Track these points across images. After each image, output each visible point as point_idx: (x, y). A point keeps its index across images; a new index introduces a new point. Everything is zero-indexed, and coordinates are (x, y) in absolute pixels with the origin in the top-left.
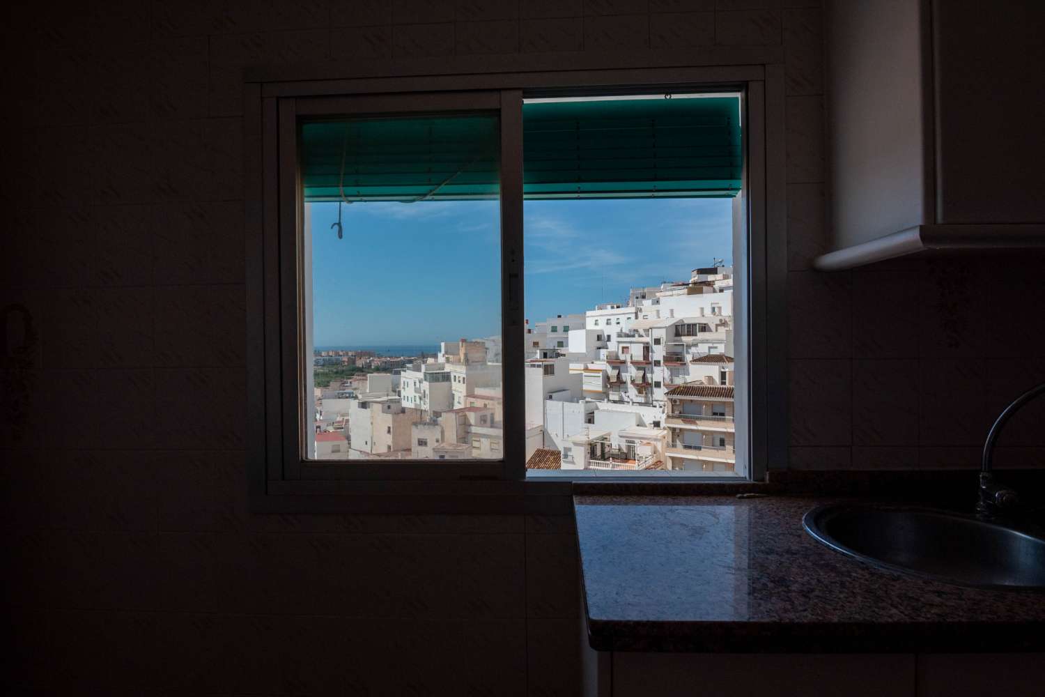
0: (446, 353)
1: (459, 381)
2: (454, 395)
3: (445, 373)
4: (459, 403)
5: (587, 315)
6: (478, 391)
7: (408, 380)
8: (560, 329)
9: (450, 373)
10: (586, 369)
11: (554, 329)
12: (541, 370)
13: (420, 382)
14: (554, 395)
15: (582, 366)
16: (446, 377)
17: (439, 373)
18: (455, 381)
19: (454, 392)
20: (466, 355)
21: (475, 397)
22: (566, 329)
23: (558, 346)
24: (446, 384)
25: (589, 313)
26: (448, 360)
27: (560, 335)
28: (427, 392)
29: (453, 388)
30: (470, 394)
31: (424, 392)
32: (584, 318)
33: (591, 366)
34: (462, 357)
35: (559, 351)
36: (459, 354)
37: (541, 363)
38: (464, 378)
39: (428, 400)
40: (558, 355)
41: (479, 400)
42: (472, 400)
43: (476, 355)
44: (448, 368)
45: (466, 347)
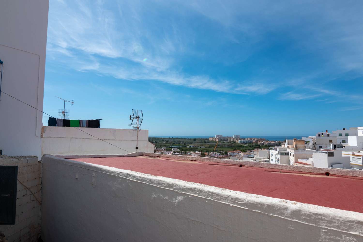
0: (288, 144)
1: (292, 156)
2: (290, 161)
3: (286, 152)
4: (292, 164)
5: (358, 129)
6: (300, 161)
7: (273, 154)
8: (344, 135)
9: (288, 152)
10: (354, 155)
11: (340, 135)
12: (327, 155)
13: (277, 155)
14: (333, 165)
15: (351, 153)
16: (287, 154)
17: (284, 152)
18: (291, 155)
19: (290, 160)
20: (296, 145)
21: (298, 163)
22: (347, 135)
23: (343, 143)
24: (287, 156)
25: (359, 128)
26: (288, 147)
27: (343, 137)
28: (279, 159)
29: (290, 158)
30: (296, 162)
31: (278, 158)
32: (357, 130)
33: (356, 154)
34: (294, 146)
35: (343, 145)
36: (293, 145)
37: (327, 152)
38: (294, 155)
39: (279, 162)
40: (342, 147)
41: (299, 164)
42: (297, 164)
43: (300, 145)
44: (288, 150)
45: (296, 142)
